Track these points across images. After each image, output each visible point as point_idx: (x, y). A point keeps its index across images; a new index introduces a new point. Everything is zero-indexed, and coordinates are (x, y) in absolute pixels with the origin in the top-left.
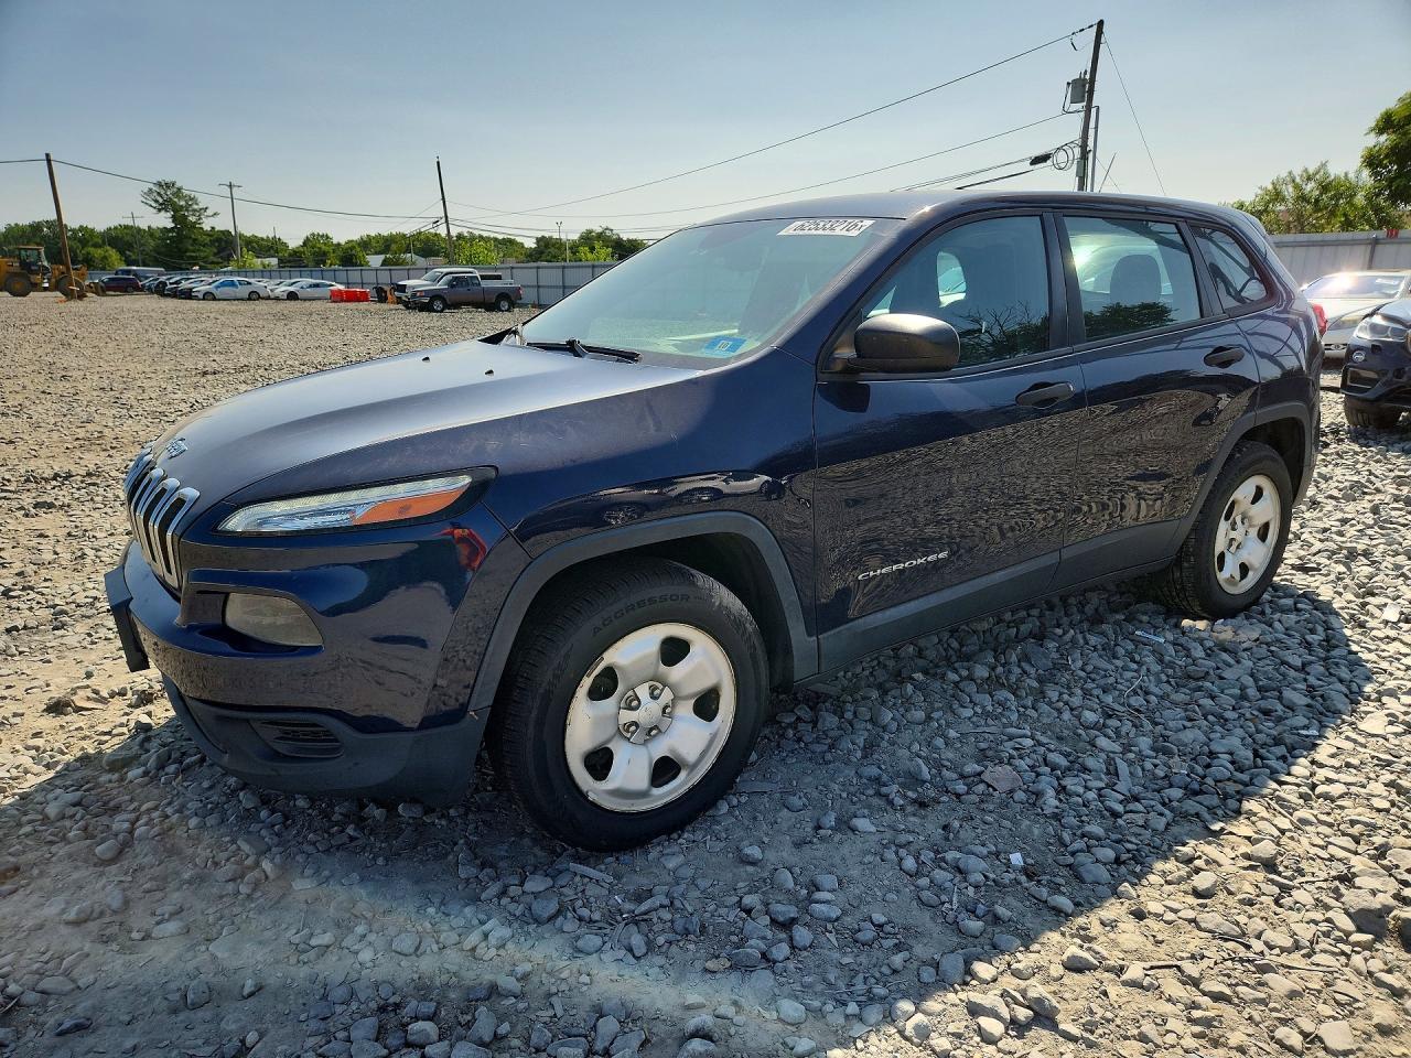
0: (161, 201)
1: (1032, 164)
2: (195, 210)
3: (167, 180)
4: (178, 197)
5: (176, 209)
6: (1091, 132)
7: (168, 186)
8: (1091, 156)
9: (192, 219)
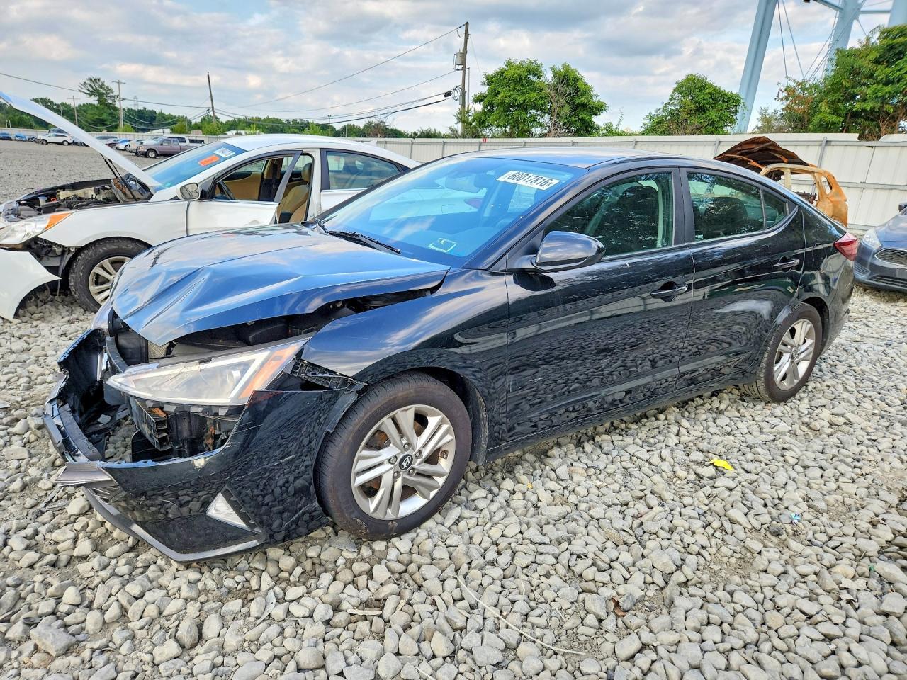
0: (91, 89)
1: (446, 96)
2: (111, 97)
3: (96, 77)
4: (101, 87)
5: (101, 95)
6: (466, 81)
7: (96, 80)
8: (466, 94)
9: (110, 102)
